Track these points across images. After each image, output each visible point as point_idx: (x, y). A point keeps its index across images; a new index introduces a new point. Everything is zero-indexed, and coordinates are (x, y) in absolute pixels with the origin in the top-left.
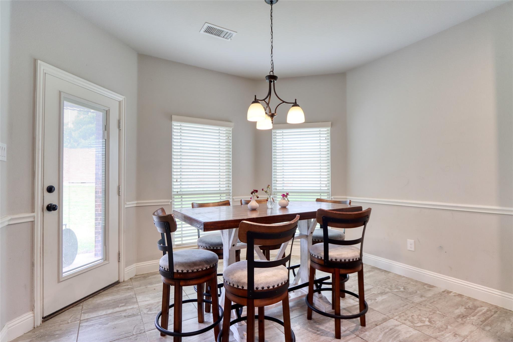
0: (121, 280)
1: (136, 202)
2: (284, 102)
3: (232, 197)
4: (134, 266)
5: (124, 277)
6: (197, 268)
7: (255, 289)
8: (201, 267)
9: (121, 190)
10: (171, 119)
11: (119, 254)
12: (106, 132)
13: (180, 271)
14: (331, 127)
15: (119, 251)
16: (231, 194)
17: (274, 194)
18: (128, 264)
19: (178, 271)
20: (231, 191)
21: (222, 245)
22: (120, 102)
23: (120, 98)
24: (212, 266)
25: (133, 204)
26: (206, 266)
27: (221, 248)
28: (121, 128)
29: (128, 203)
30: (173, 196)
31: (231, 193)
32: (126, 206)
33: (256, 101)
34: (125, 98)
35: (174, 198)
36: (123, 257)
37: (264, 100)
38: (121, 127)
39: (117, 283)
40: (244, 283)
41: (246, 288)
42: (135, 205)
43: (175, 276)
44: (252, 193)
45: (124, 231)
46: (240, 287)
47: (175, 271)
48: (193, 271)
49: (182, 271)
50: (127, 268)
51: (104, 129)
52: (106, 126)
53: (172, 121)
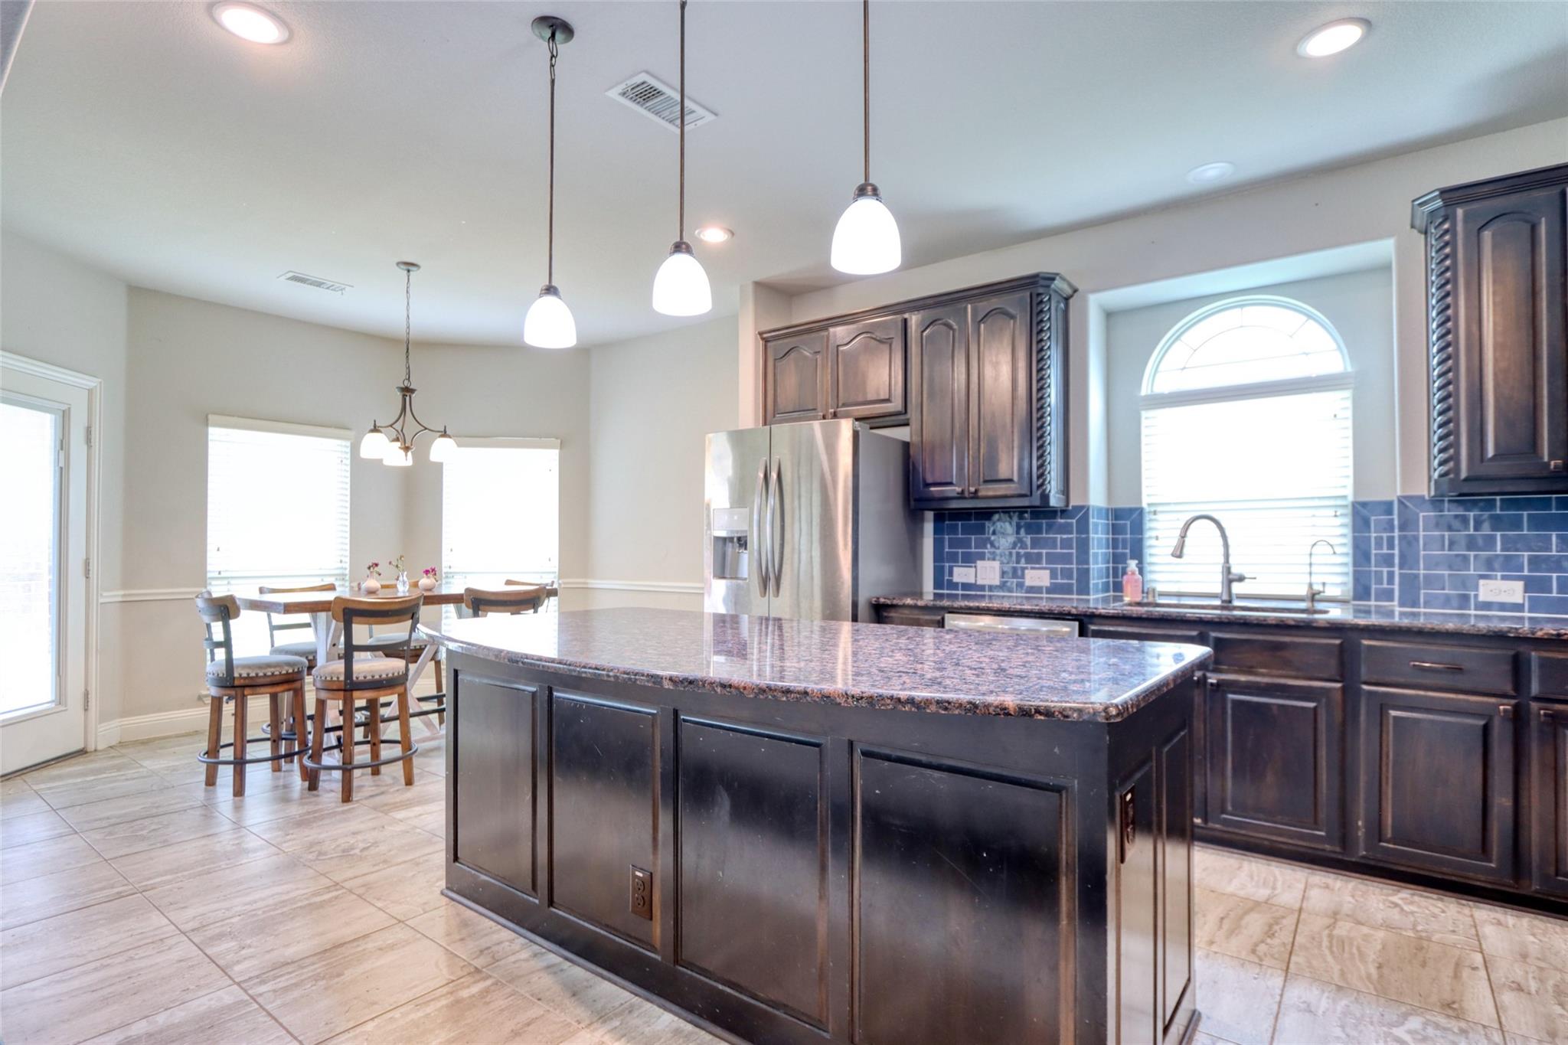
0: (91, 747)
1: (122, 592)
2: (426, 429)
3: (351, 582)
4: (116, 723)
5: (96, 742)
6: (273, 670)
7: (354, 679)
8: (278, 669)
9: (91, 568)
10: (206, 423)
11: (86, 695)
12: (62, 454)
13: (245, 675)
14: (561, 449)
15: (86, 690)
16: (347, 578)
17: (447, 577)
18: (104, 717)
19: (240, 675)
20: (347, 572)
21: (316, 652)
22: (90, 391)
23: (91, 382)
24: (296, 670)
25: (117, 595)
26: (286, 668)
27: (314, 657)
28: (92, 444)
29: (105, 594)
30: (208, 581)
31: (346, 575)
32: (101, 600)
33: (375, 429)
34: (101, 383)
35: (210, 584)
36: (94, 700)
37: (391, 426)
38: (92, 440)
39: (82, 752)
40: (340, 673)
41: (342, 678)
42: (120, 599)
43: (237, 683)
44: (369, 568)
45: (97, 650)
46: (335, 679)
47: (236, 675)
48: (265, 675)
49: (248, 674)
50: (102, 725)
51: (58, 448)
52: (62, 441)
53: (207, 425)
